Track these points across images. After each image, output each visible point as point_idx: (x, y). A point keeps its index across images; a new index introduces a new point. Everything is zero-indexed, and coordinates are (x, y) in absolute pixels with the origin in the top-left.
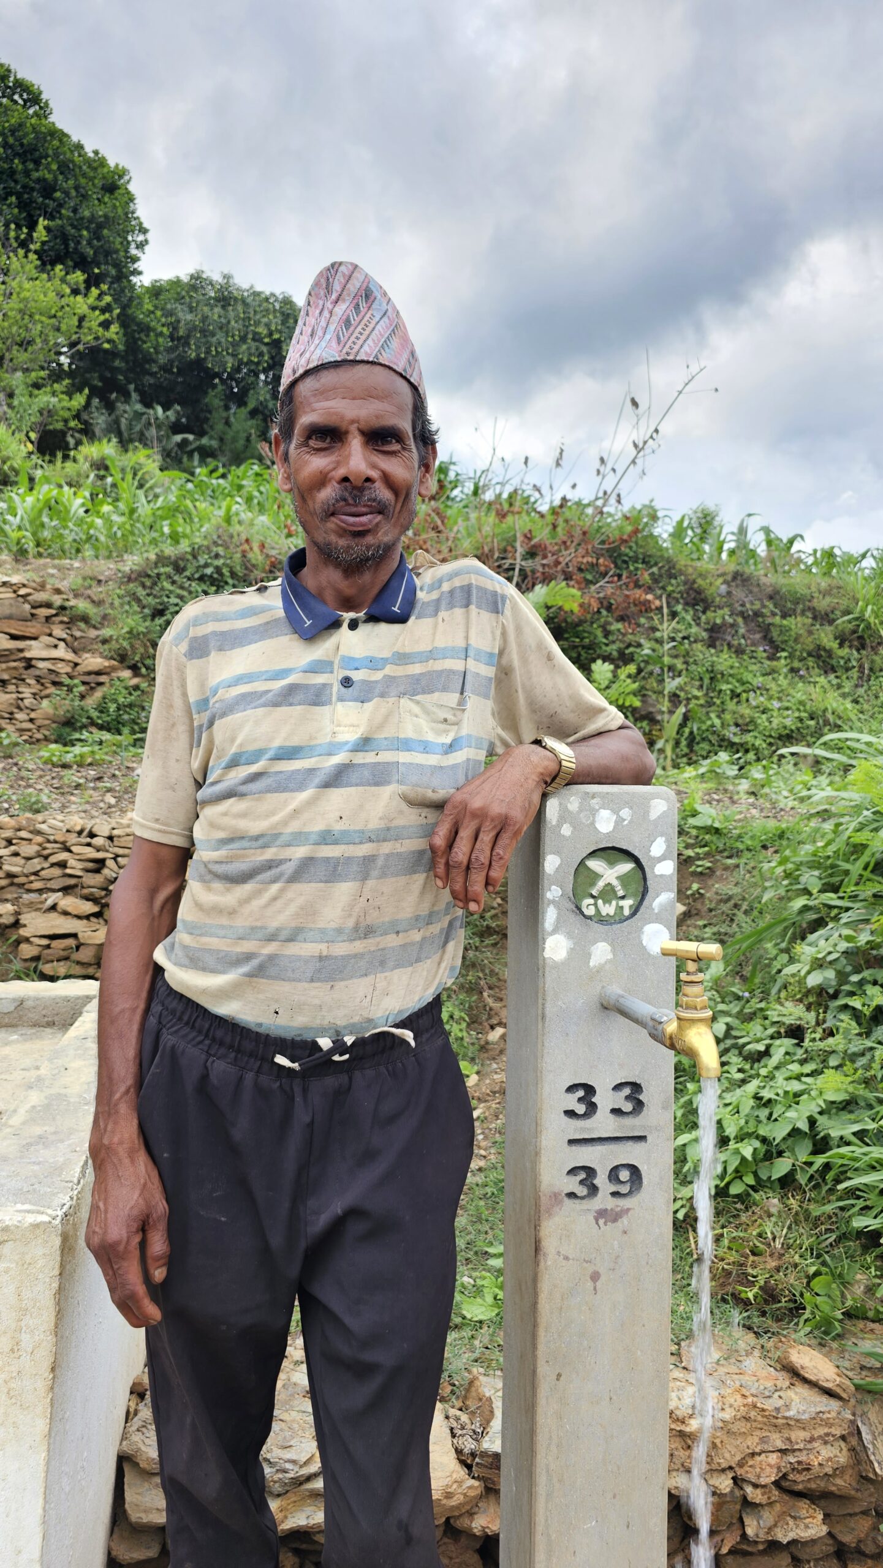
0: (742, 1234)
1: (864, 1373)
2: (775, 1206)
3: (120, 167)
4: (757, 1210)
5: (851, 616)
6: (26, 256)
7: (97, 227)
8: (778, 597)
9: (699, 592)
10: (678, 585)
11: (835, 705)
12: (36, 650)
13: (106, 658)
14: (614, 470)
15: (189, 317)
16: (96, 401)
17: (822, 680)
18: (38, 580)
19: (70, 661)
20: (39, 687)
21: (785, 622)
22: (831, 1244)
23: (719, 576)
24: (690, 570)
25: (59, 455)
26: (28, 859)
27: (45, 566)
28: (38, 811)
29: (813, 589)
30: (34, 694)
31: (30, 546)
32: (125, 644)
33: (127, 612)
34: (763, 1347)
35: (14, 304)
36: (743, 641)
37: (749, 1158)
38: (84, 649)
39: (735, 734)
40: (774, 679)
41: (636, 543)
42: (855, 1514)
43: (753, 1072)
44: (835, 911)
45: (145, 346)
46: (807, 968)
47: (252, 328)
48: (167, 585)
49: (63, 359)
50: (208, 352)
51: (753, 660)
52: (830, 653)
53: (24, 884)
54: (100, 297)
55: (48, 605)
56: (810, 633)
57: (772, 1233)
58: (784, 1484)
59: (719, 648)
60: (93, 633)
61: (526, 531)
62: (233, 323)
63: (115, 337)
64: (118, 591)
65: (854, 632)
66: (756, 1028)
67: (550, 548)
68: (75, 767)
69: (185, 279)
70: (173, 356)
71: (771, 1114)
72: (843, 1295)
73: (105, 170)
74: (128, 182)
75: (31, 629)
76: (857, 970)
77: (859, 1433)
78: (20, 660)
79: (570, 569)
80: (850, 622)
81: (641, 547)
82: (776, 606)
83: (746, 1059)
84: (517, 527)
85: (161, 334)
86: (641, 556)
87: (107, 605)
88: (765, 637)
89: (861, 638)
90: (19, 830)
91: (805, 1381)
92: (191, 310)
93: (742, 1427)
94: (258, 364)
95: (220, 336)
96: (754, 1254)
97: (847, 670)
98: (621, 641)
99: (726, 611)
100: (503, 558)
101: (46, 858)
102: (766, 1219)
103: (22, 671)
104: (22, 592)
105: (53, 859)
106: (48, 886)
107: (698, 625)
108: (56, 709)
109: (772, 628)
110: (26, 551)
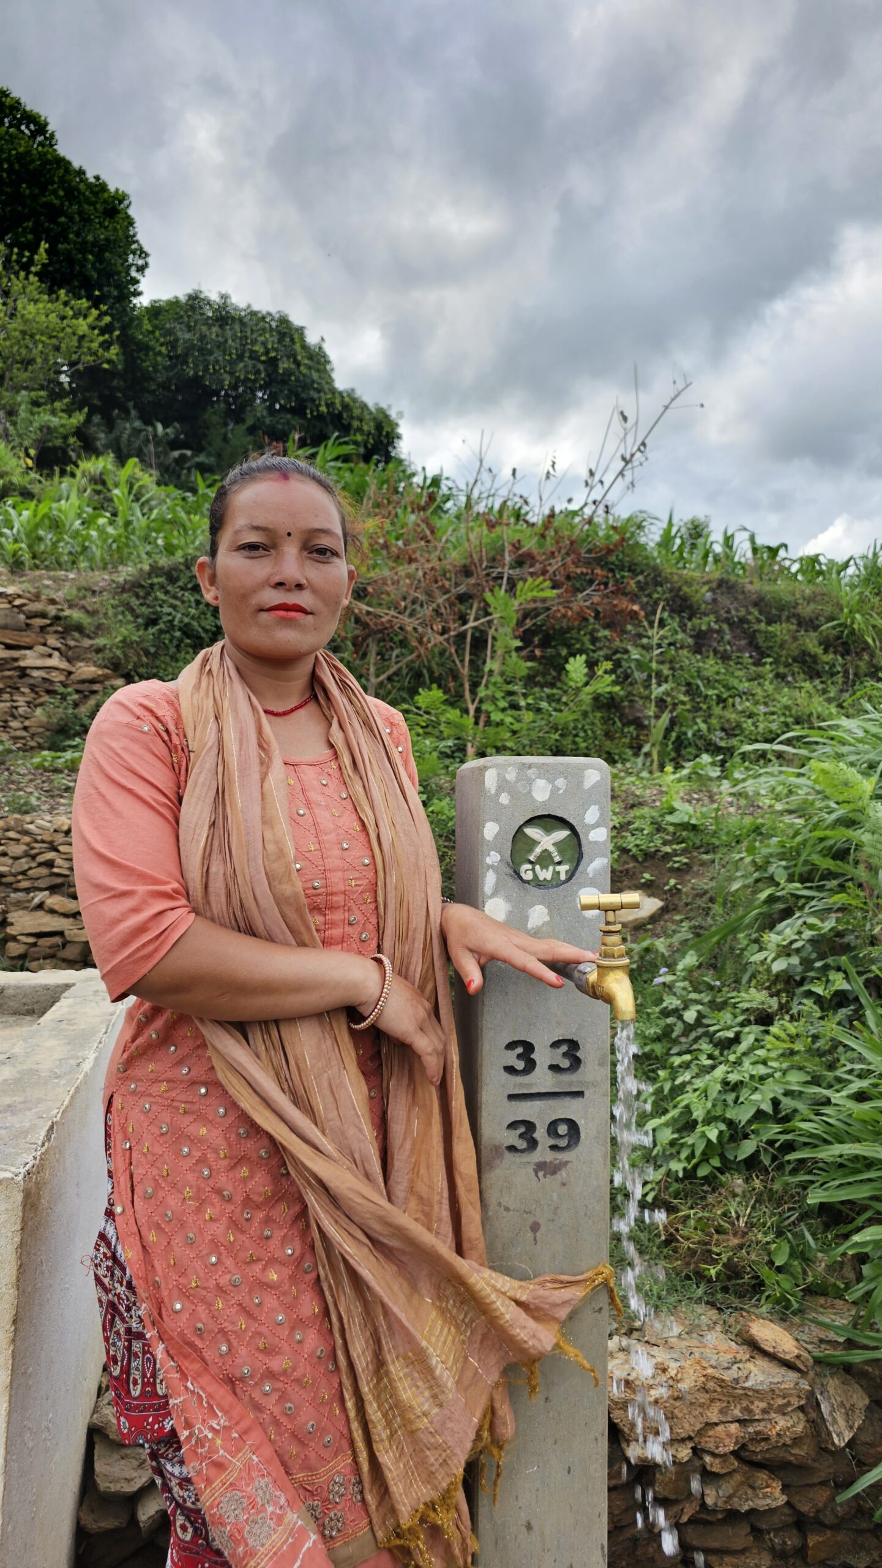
0: (707, 1215)
1: (823, 1346)
2: (739, 1186)
3: (120, 192)
4: (723, 1191)
5: (835, 622)
6: (27, 278)
7: (101, 249)
8: (763, 604)
9: (685, 599)
10: (664, 593)
11: (820, 709)
12: (30, 659)
13: (100, 667)
14: (601, 482)
15: (187, 336)
16: (97, 419)
17: (807, 685)
18: (33, 590)
19: (63, 670)
20: (33, 695)
21: (770, 629)
22: (793, 1222)
23: (704, 583)
24: (676, 578)
25: (57, 469)
26: (16, 858)
27: (41, 577)
28: (27, 812)
29: (798, 596)
30: (28, 703)
31: (26, 557)
32: (119, 653)
33: (121, 621)
34: (725, 1322)
35: (16, 325)
36: (728, 648)
37: (714, 1140)
38: (79, 658)
39: (721, 739)
40: (759, 684)
41: (623, 552)
42: (814, 1485)
43: (722, 1059)
44: (803, 901)
45: (144, 365)
46: (773, 955)
47: (249, 347)
48: (160, 595)
49: (64, 379)
50: (206, 370)
51: (739, 666)
52: (815, 658)
53: (11, 884)
54: (99, 317)
55: (43, 615)
56: (795, 639)
57: (736, 1212)
58: (744, 1454)
59: (705, 654)
60: (87, 643)
61: (515, 541)
62: (230, 342)
63: (114, 357)
64: (112, 602)
65: (838, 638)
66: (726, 1017)
67: (538, 558)
68: (66, 771)
69: (183, 299)
70: (171, 374)
71: (737, 1098)
72: (805, 1272)
73: (106, 195)
74: (128, 206)
75: (26, 638)
76: (821, 957)
77: (818, 1405)
78: (15, 669)
79: (558, 577)
80: (834, 628)
81: (628, 555)
82: (761, 613)
83: (716, 1046)
84: (505, 537)
85: (160, 353)
86: (627, 564)
87: (101, 615)
88: (750, 644)
89: (845, 644)
90: (8, 830)
91: (765, 1354)
92: (189, 329)
93: (703, 1398)
94: (255, 381)
95: (218, 354)
96: (718, 1232)
97: (833, 675)
98: (608, 648)
99: (712, 617)
100: (491, 567)
101: (34, 857)
102: (731, 1199)
103: (16, 680)
104: (17, 602)
105: (40, 859)
106: (36, 885)
107: (684, 631)
108: (49, 717)
109: (758, 635)
110: (22, 563)
